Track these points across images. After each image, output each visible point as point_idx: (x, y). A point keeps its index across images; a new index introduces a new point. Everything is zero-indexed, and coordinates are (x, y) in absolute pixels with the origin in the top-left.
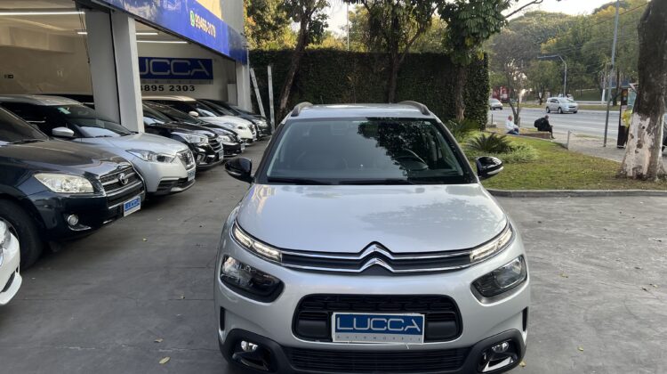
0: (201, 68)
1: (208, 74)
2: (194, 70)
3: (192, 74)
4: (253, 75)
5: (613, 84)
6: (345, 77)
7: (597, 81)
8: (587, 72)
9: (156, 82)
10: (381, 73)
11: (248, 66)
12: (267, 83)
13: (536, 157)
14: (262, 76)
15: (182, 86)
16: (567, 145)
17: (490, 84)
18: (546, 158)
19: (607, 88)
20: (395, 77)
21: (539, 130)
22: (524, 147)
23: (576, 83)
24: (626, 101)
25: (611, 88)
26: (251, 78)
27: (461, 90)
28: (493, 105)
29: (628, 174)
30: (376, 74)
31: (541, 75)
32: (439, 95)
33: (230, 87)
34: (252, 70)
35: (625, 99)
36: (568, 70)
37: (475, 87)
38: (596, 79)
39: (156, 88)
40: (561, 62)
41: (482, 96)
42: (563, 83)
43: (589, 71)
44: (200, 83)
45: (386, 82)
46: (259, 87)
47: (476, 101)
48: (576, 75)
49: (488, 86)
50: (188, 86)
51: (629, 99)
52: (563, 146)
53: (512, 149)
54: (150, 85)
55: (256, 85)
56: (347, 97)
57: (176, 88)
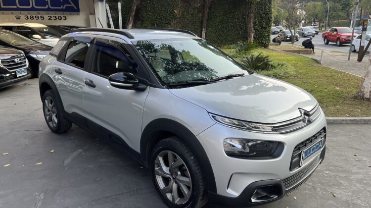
0: (71, 4)
1: (76, 8)
2: (66, 5)
3: (64, 8)
4: (108, 9)
5: (357, 17)
6: (173, 10)
7: (348, 15)
8: (342, 10)
9: (39, 13)
10: (197, 8)
11: (104, 2)
12: (118, 14)
13: (292, 73)
14: (114, 9)
15: (57, 16)
16: (320, 60)
17: (272, 16)
18: (301, 74)
19: (354, 19)
20: (207, 10)
21: (306, 47)
22: (283, 65)
23: (335, 16)
24: (366, 28)
25: (356, 19)
26: (107, 11)
27: (252, 20)
28: (273, 30)
29: (365, 96)
30: (194, 9)
31: (313, 11)
32: (238, 23)
33: (91, 17)
34: (107, 5)
35: (365, 27)
36: (330, 8)
37: (262, 18)
38: (348, 14)
39: (38, 17)
40: (326, 3)
41: (267, 24)
42: (326, 16)
43: (343, 9)
44: (70, 15)
45: (200, 15)
46: (112, 17)
47: (262, 28)
48: (335, 11)
49: (271, 17)
50: (62, 16)
51: (368, 27)
52: (317, 62)
53: (273, 67)
54: (34, 16)
55: (110, 16)
56: (174, 24)
57: (53, 18)
